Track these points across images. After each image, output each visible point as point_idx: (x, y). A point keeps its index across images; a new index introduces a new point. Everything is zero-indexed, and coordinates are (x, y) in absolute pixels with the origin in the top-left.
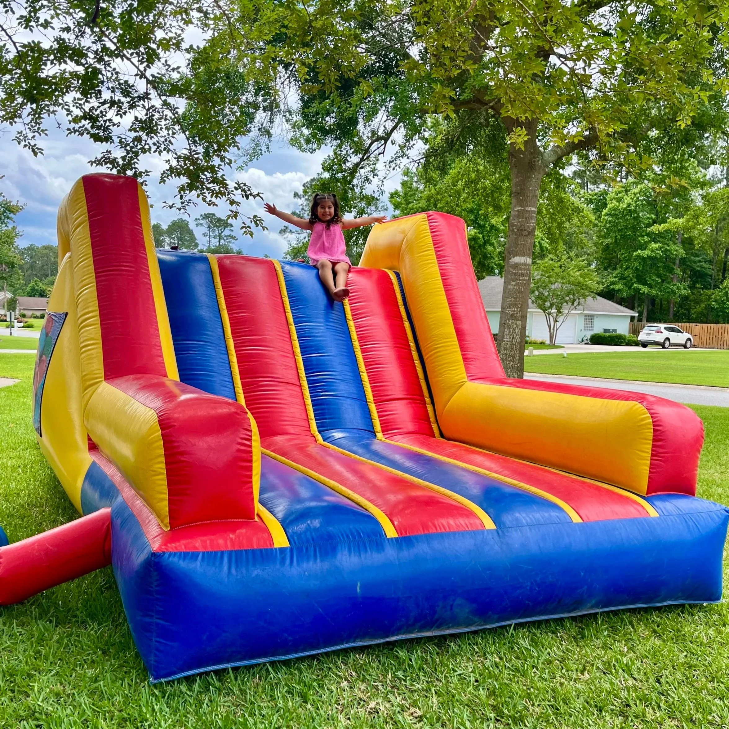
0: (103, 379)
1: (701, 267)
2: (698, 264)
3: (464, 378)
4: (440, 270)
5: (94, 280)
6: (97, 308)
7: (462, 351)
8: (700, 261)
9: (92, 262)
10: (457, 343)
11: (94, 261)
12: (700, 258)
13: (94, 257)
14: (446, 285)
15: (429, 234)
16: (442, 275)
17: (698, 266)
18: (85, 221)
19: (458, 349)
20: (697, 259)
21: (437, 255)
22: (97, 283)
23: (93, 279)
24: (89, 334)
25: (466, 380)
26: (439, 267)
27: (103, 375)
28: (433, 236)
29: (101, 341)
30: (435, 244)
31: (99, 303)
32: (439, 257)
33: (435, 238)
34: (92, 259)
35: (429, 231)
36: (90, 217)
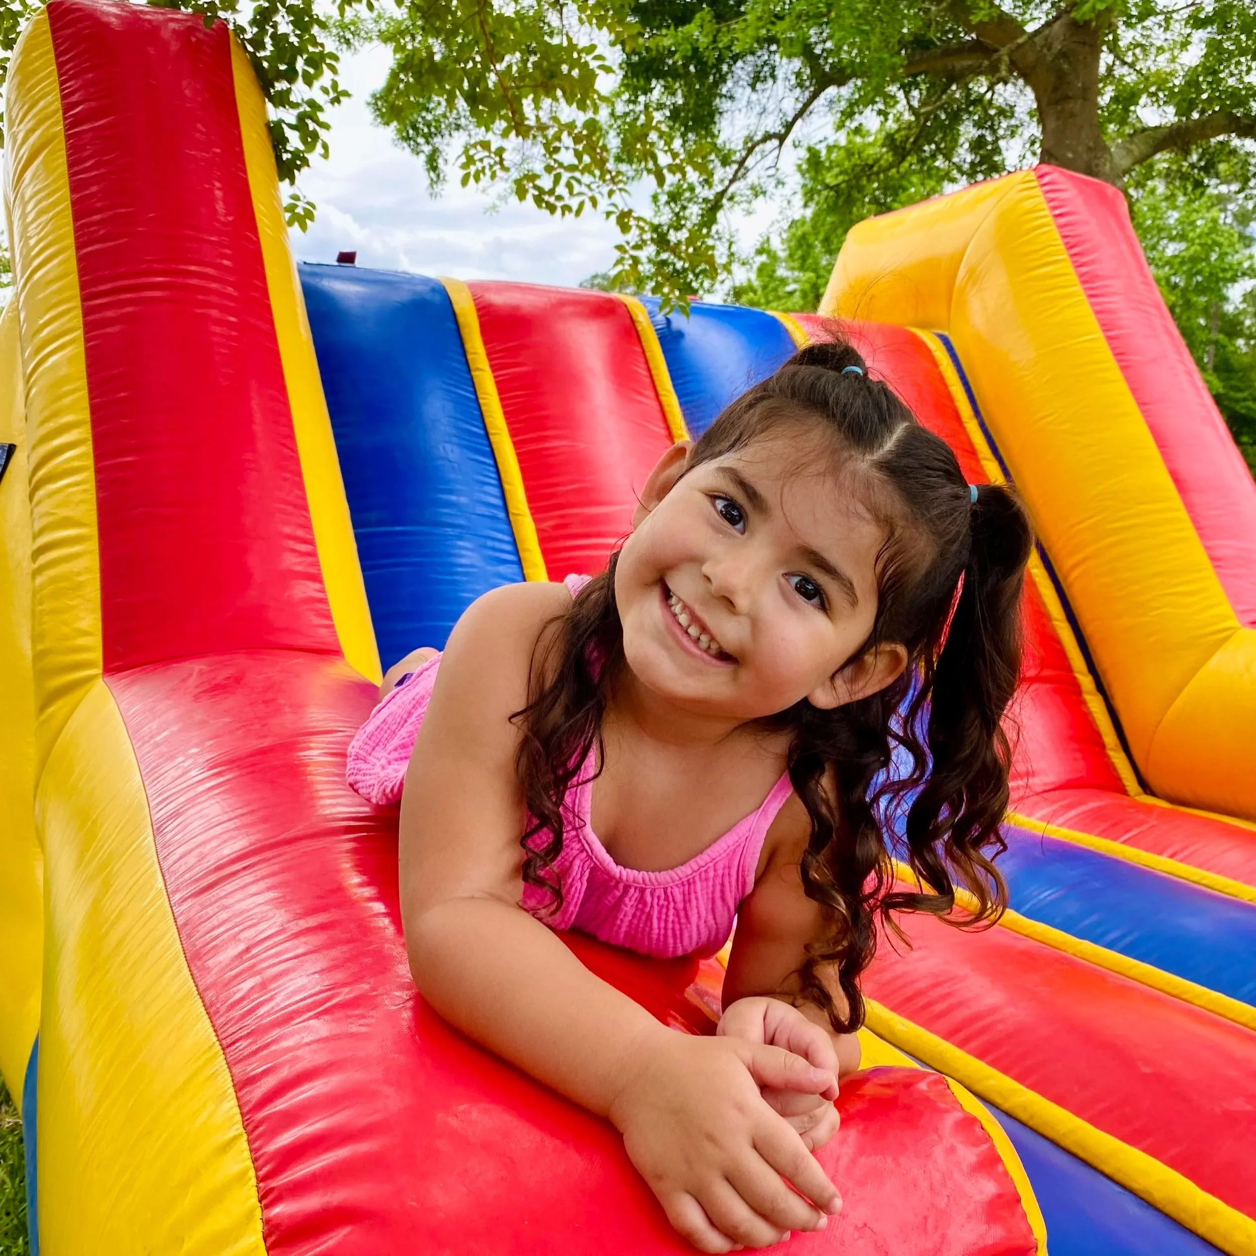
0: (99, 670)
1: (1248, 408)
2: (1242, 404)
3: (1226, 618)
4: (1097, 313)
5: (79, 321)
6: (86, 415)
7: (1202, 537)
8: (1245, 400)
9: (73, 265)
10: (1183, 514)
11: (81, 259)
12: (1245, 394)
13: (79, 247)
14: (1119, 354)
15: (1050, 219)
16: (1106, 327)
17: (1242, 408)
18: (54, 136)
19: (1190, 532)
20: (1240, 395)
21: (1081, 275)
22: (89, 327)
23: (76, 319)
24: (58, 506)
25: (1234, 622)
26: (1093, 305)
27: (97, 655)
28: (1061, 227)
29: (92, 531)
30: (1070, 247)
31: (92, 397)
32: (1086, 280)
33: (1067, 231)
34: (71, 253)
35: (1047, 212)
36: (71, 123)
